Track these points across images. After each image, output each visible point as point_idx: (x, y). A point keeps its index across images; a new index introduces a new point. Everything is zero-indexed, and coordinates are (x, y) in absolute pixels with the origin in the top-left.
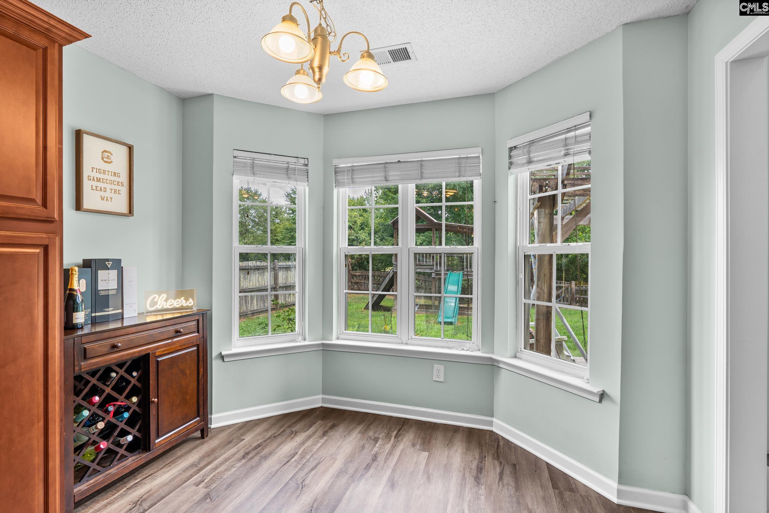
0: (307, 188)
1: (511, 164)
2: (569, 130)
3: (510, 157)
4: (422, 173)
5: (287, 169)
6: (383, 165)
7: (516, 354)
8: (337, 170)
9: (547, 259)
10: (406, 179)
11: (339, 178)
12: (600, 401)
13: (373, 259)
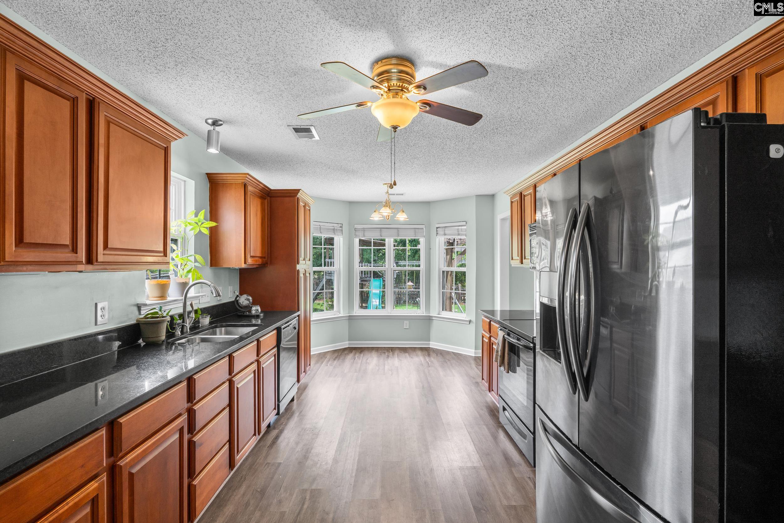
0: (341, 239)
1: (437, 233)
2: (459, 226)
3: (437, 231)
4: (398, 234)
5: (334, 229)
6: (380, 229)
7: (439, 313)
8: (356, 229)
9: (450, 273)
10: (390, 236)
11: (357, 233)
12: (469, 324)
13: (373, 273)
